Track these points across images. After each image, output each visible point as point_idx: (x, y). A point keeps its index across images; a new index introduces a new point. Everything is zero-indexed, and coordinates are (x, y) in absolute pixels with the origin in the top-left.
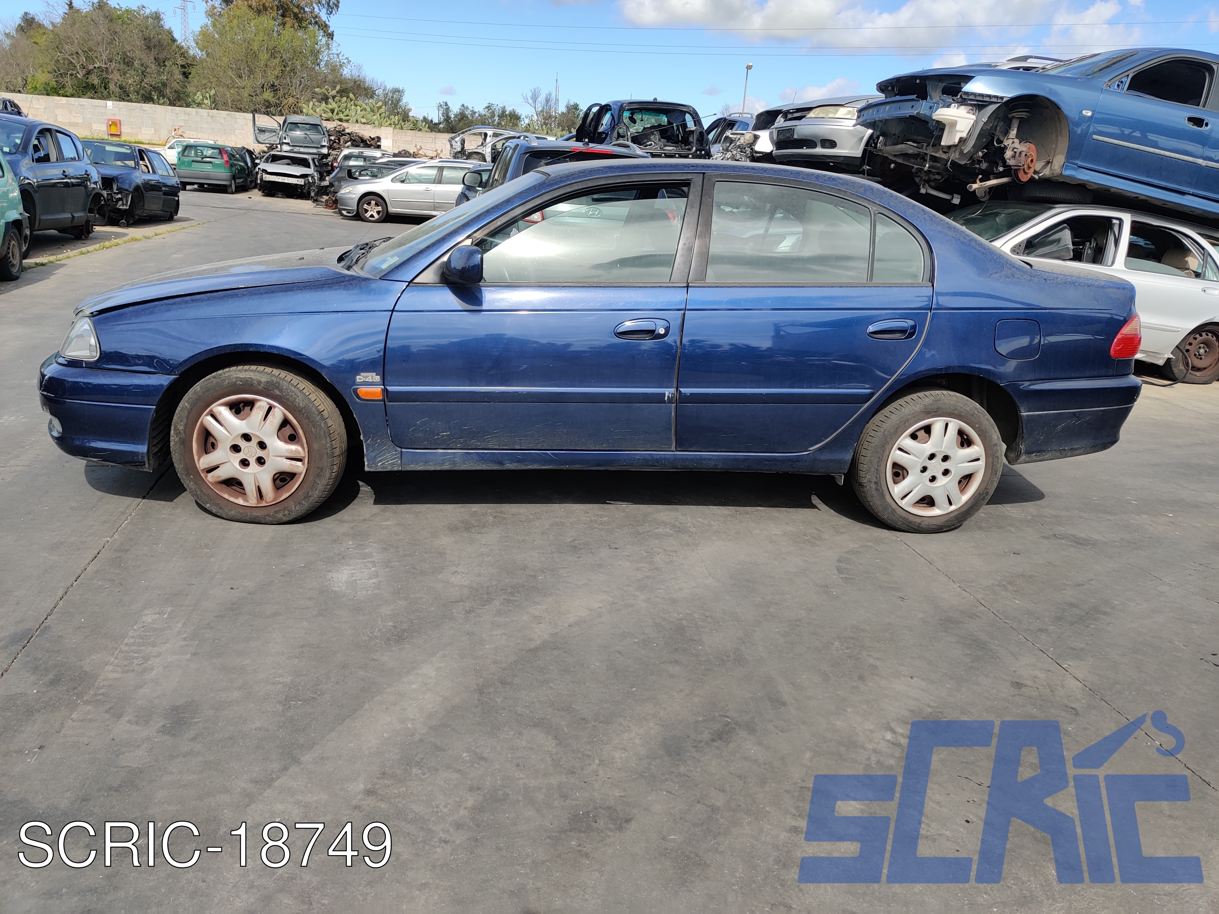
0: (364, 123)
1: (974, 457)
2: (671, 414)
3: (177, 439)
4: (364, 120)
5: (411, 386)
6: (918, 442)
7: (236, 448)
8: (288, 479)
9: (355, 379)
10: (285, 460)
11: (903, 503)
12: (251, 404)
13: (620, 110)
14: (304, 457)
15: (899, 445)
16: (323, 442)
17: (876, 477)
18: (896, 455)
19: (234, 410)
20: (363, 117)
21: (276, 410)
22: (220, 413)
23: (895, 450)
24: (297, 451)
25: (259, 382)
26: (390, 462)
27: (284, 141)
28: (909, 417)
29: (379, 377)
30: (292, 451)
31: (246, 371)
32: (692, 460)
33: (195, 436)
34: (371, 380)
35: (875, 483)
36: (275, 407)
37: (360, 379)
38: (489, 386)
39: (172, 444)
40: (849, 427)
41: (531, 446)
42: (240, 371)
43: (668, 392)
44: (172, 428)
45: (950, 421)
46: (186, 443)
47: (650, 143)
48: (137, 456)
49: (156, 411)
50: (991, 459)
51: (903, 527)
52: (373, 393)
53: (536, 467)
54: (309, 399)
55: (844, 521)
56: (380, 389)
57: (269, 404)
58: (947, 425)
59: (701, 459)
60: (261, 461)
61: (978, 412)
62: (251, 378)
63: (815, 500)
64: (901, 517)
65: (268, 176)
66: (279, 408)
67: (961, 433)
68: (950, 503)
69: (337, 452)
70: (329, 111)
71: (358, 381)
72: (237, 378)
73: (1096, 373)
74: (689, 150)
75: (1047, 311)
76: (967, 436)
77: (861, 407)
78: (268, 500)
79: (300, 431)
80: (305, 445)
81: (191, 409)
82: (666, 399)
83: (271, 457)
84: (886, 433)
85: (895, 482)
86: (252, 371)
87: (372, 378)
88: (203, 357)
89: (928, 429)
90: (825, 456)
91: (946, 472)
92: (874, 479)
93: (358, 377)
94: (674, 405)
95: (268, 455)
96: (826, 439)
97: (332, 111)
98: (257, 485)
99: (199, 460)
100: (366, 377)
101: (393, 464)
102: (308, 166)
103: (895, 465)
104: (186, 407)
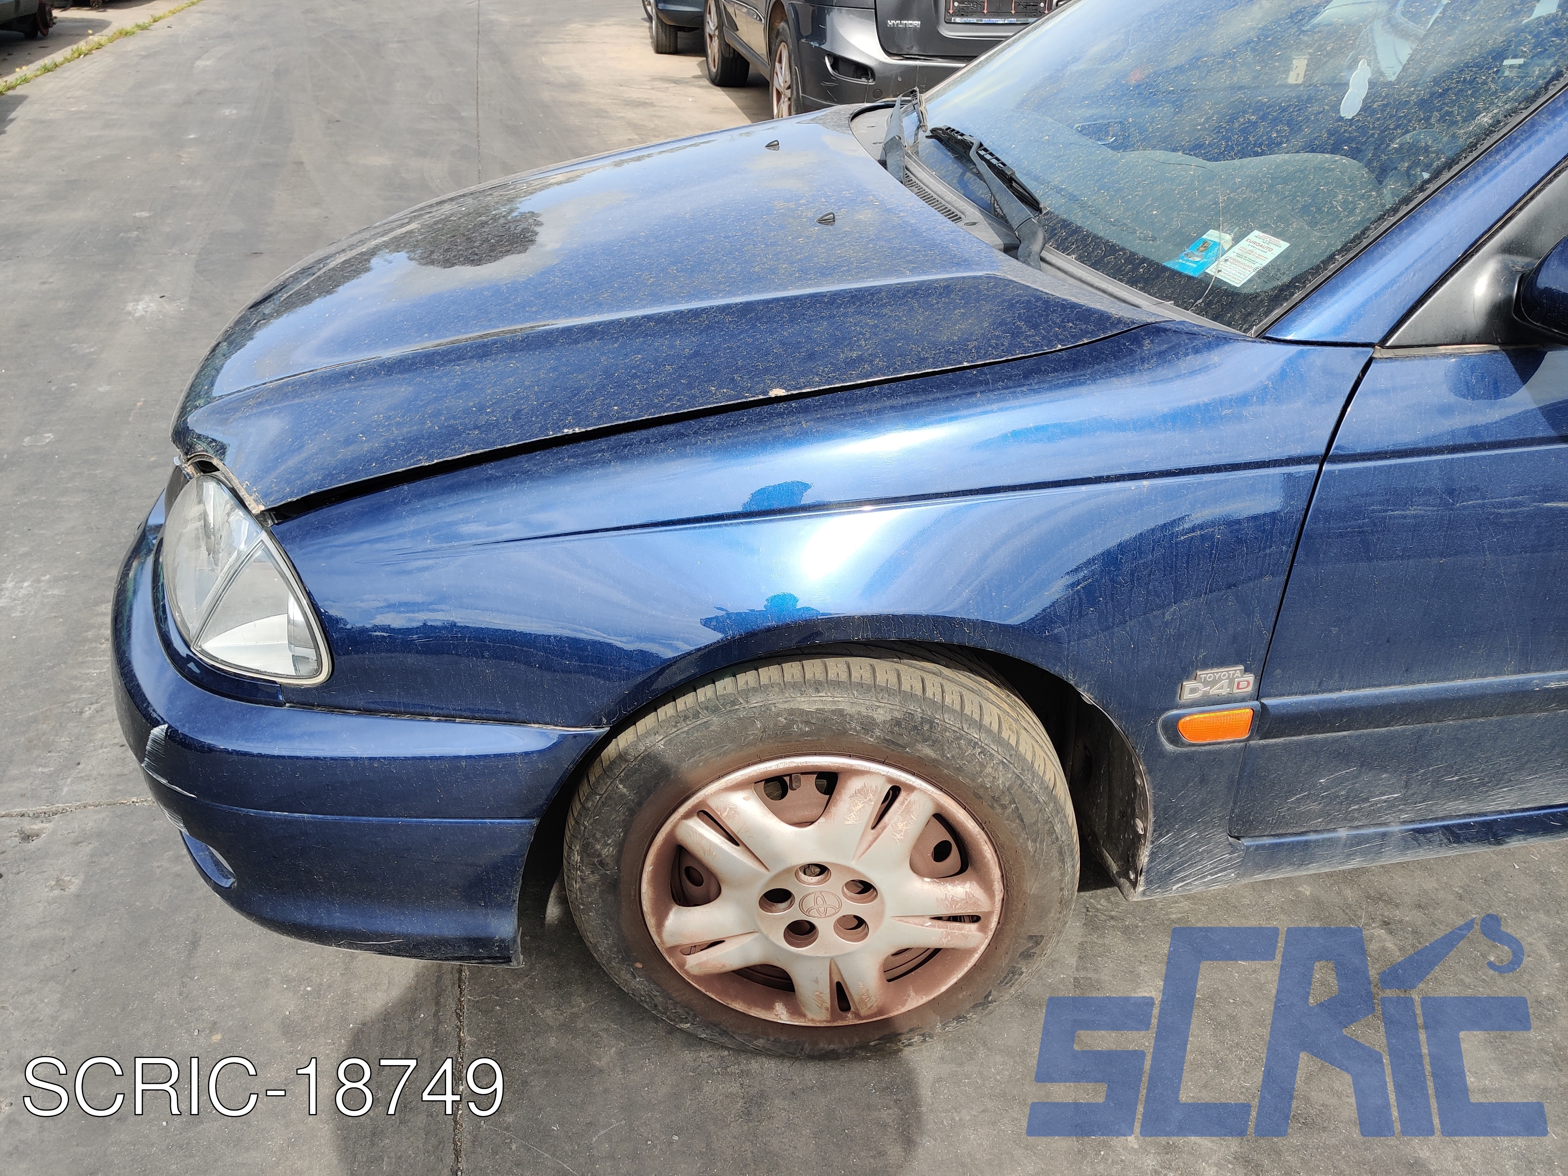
7: (777, 897)
9: (1176, 692)
10: (927, 921)
12: (831, 782)
14: (989, 914)
16: (1056, 873)
21: (914, 796)
22: (734, 811)
24: (967, 900)
25: (868, 725)
30: (954, 901)
33: (648, 868)
36: (911, 789)
46: (620, 886)
52: (1224, 728)
56: (1248, 712)
57: (890, 779)
60: (853, 925)
62: (841, 713)
66: (924, 792)
72: (792, 712)
78: (863, 1012)
79: (988, 851)
80: (998, 886)
81: (640, 804)
83: (887, 919)
95: (880, 915)
98: (836, 980)
99: (660, 925)
104: (623, 796)
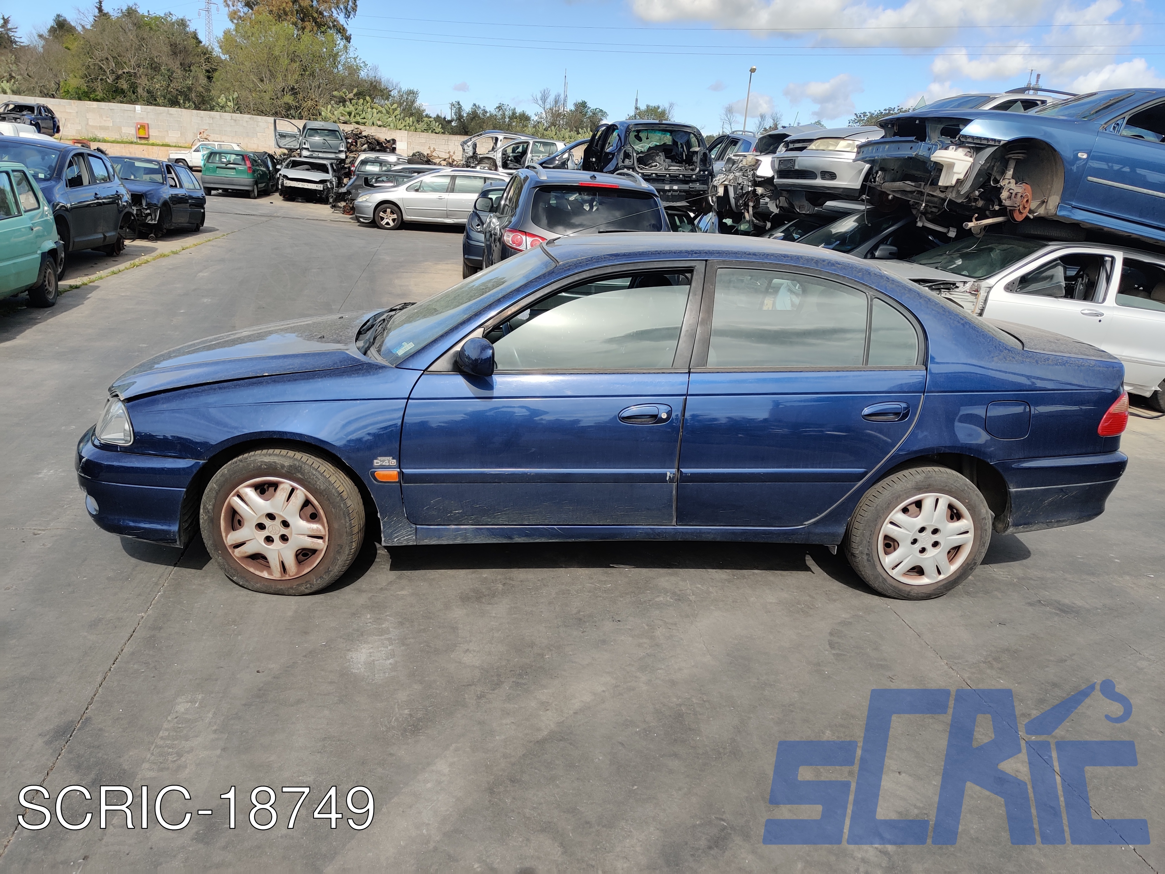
0: (380, 126)
1: (963, 530)
2: (672, 492)
3: (206, 518)
4: (380, 123)
5: (426, 468)
6: (909, 516)
7: (261, 527)
8: (310, 554)
9: (372, 463)
10: (307, 538)
11: (894, 573)
12: (275, 486)
13: (626, 132)
14: (325, 535)
15: (890, 519)
16: (343, 521)
17: (868, 549)
18: (888, 529)
19: (259, 490)
20: (379, 120)
21: (298, 491)
22: (246, 494)
23: (887, 524)
24: (318, 530)
25: (283, 466)
26: (406, 538)
27: (304, 146)
28: (901, 493)
29: (395, 461)
30: (313, 530)
31: (270, 455)
32: (692, 533)
33: (223, 514)
34: (387, 464)
35: (867, 554)
36: (297, 489)
37: (377, 463)
38: (500, 467)
39: (201, 521)
40: (843, 503)
41: (538, 522)
42: (265, 455)
43: (670, 472)
44: (202, 507)
45: (941, 497)
46: (214, 522)
47: (655, 164)
48: (168, 534)
49: (187, 492)
50: (979, 532)
51: (893, 595)
52: (390, 476)
53: (543, 540)
54: (330, 482)
55: (836, 586)
56: (396, 472)
57: (291, 486)
58: (937, 500)
59: (701, 532)
60: (284, 538)
61: (968, 488)
62: (275, 462)
63: (810, 561)
64: (891, 586)
65: (288, 182)
66: (301, 490)
67: (951, 507)
68: (939, 573)
69: (356, 529)
70: (346, 114)
71: (375, 464)
72: (262, 462)
73: (1084, 451)
74: (693, 170)
75: (1038, 392)
76: (957, 510)
77: (855, 485)
78: (291, 574)
79: (321, 512)
80: (326, 525)
81: (219, 491)
82: (668, 478)
83: (294, 536)
84: (878, 507)
85: (886, 553)
86: (276, 455)
87: (389, 462)
88: (230, 444)
89: (919, 504)
90: (817, 530)
91: (936, 544)
92: (866, 551)
93: (375, 461)
94: (675, 484)
95: (291, 533)
96: (820, 514)
97: (350, 114)
98: (281, 560)
99: (226, 536)
100: (383, 461)
101: (407, 540)
102: (327, 172)
103: (886, 537)
104: (215, 488)
